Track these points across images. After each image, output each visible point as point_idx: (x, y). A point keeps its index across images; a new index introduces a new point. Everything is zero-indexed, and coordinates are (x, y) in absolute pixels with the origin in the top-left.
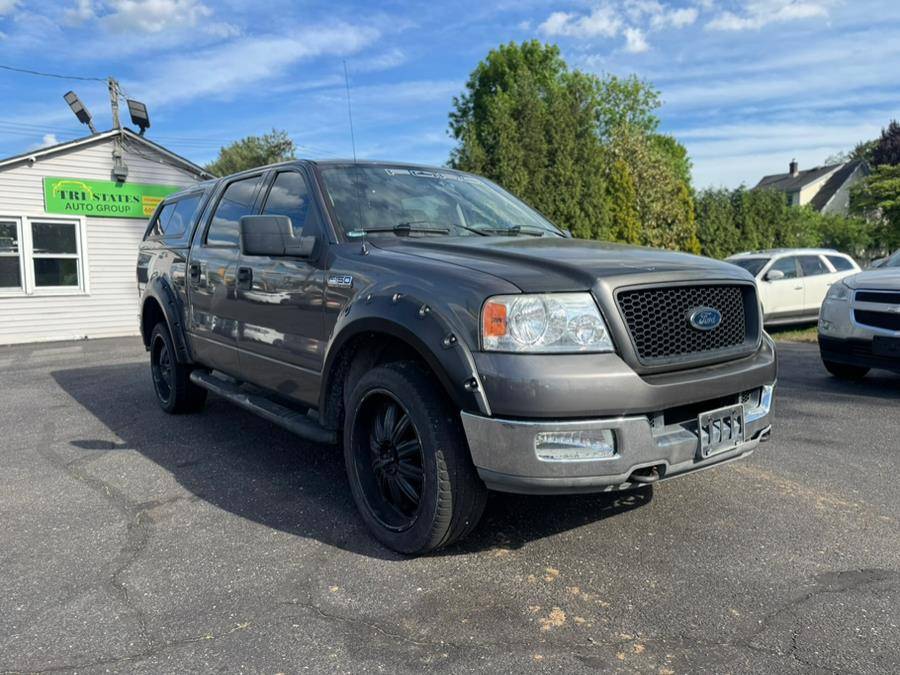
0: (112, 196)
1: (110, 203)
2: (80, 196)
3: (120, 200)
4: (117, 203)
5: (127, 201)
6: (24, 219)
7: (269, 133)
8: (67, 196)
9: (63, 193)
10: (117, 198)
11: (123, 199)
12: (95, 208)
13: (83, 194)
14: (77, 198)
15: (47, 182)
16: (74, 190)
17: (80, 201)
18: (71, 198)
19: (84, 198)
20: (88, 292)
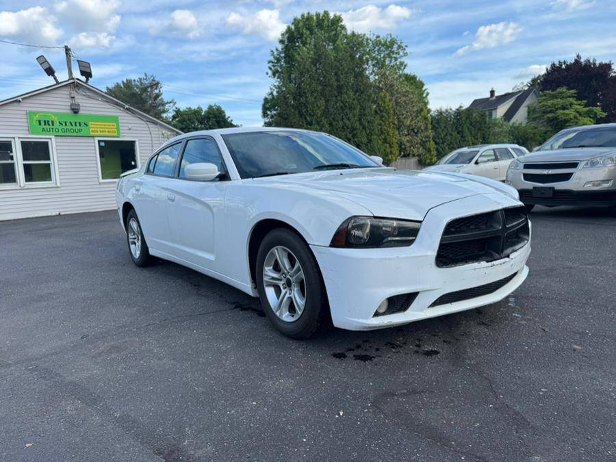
0: (70, 123)
1: (69, 127)
2: (51, 123)
3: (76, 125)
4: (74, 127)
5: (80, 125)
6: (17, 139)
7: (143, 76)
8: (43, 123)
9: (40, 121)
10: (74, 124)
11: (78, 124)
12: (60, 131)
13: (53, 122)
14: (49, 125)
15: (30, 115)
16: (46, 120)
17: (51, 126)
18: (45, 124)
19: (53, 125)
20: (59, 185)
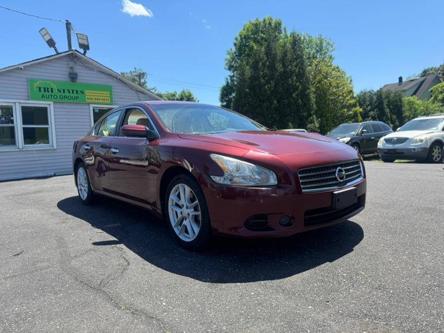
0: (68, 90)
1: (67, 94)
2: (50, 90)
3: (73, 93)
4: (71, 95)
5: (77, 93)
6: (17, 104)
8: (42, 90)
9: (40, 88)
10: (71, 92)
11: (75, 92)
12: (58, 97)
13: (52, 89)
14: (48, 91)
15: (30, 82)
16: (46, 87)
17: (50, 93)
18: (45, 91)
19: (52, 91)
20: (55, 147)
